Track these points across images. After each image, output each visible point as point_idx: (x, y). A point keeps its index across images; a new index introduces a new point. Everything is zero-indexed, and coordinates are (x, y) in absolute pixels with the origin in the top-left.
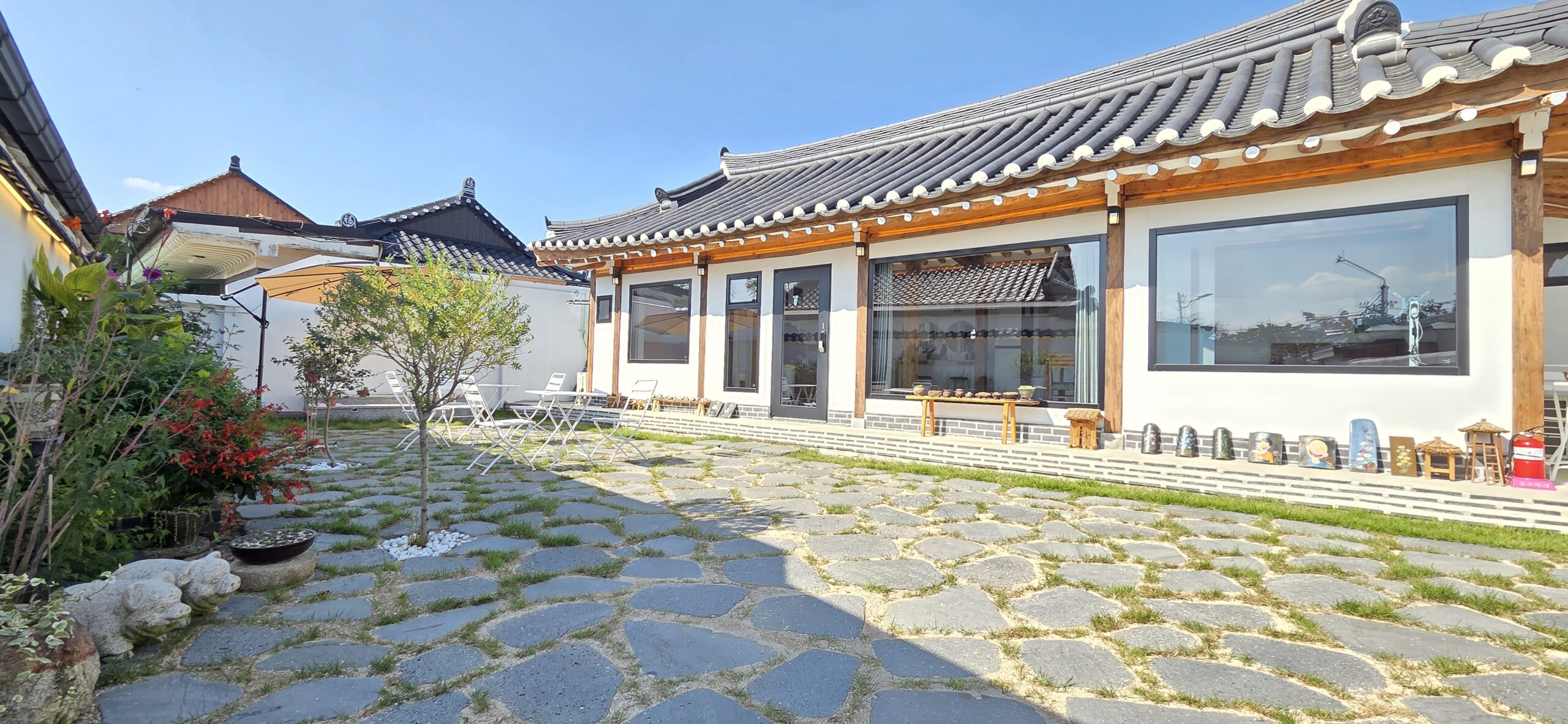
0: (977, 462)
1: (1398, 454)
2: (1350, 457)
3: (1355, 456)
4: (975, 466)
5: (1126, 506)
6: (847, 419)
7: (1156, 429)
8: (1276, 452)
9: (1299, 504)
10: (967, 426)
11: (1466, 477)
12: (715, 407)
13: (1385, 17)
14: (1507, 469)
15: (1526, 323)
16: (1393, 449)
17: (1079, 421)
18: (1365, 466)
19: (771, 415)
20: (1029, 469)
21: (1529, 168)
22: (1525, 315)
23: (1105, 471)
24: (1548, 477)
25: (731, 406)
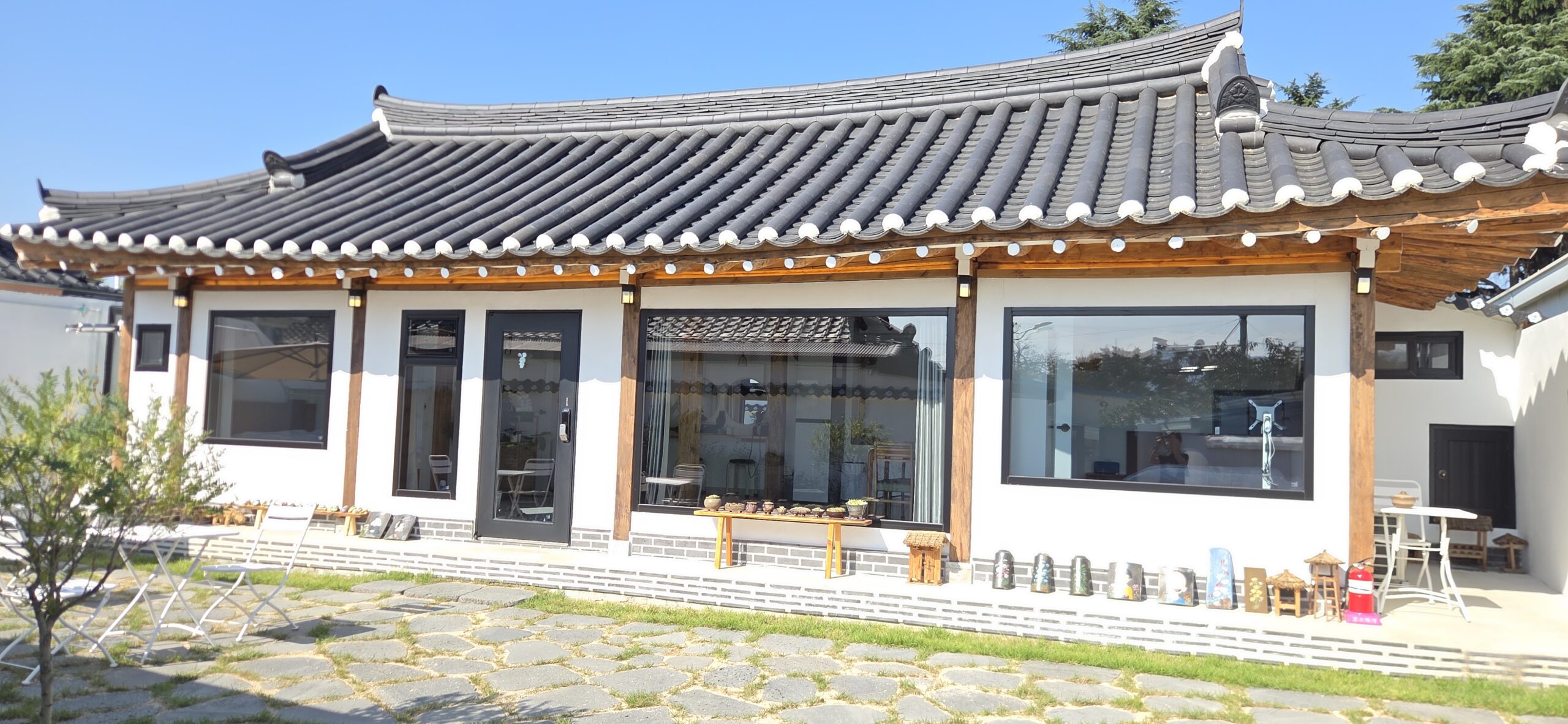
0: (796, 608)
1: (1252, 588)
2: (1207, 591)
3: (1212, 589)
4: (794, 612)
5: (984, 666)
6: (602, 541)
7: (1009, 558)
8: (1136, 586)
9: (1159, 651)
10: (776, 552)
11: (1310, 612)
12: (378, 523)
13: (1245, 94)
14: (1344, 603)
15: (1360, 448)
16: (1247, 581)
17: (921, 548)
18: (1222, 602)
19: (478, 535)
20: (863, 615)
21: (1364, 286)
22: (1360, 439)
23: (954, 616)
24: (1376, 611)
25: (406, 520)
